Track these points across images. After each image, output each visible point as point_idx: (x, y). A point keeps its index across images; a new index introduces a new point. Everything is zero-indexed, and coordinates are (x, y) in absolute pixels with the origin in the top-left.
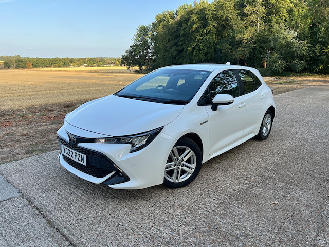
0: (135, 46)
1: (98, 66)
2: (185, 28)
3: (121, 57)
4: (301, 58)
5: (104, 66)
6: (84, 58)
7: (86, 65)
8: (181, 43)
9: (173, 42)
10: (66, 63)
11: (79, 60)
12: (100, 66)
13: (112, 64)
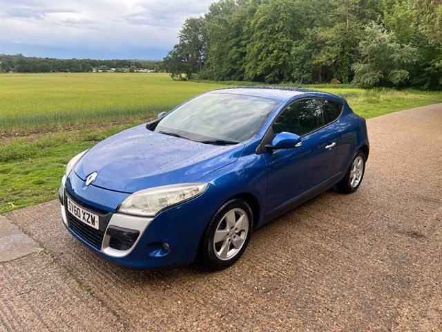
0: (183, 45)
1: (132, 71)
3: (162, 60)
4: (403, 66)
5: (139, 72)
6: (110, 60)
7: (114, 69)
8: (244, 42)
9: (233, 42)
10: (85, 66)
11: (104, 63)
12: (133, 72)
13: (150, 69)
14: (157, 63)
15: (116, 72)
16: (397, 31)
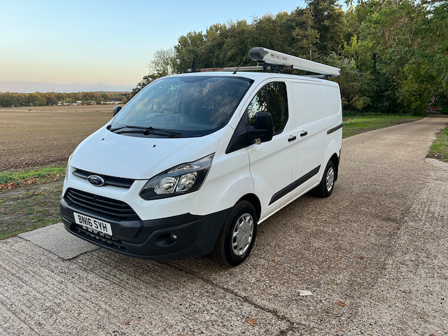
0: (150, 76)
1: (98, 103)
2: (218, 55)
4: (362, 92)
5: (106, 104)
6: (76, 92)
7: (80, 102)
10: (50, 100)
11: (68, 96)
12: (101, 104)
13: (117, 101)
14: (125, 95)
15: (82, 104)
16: (356, 60)
